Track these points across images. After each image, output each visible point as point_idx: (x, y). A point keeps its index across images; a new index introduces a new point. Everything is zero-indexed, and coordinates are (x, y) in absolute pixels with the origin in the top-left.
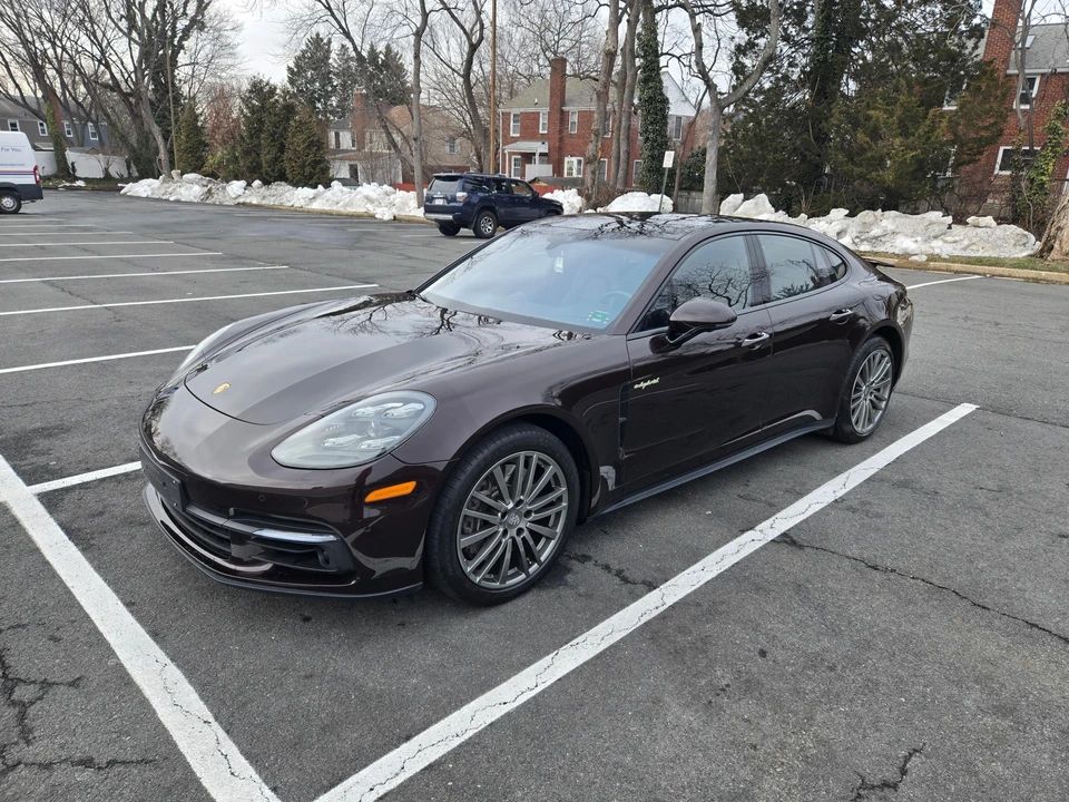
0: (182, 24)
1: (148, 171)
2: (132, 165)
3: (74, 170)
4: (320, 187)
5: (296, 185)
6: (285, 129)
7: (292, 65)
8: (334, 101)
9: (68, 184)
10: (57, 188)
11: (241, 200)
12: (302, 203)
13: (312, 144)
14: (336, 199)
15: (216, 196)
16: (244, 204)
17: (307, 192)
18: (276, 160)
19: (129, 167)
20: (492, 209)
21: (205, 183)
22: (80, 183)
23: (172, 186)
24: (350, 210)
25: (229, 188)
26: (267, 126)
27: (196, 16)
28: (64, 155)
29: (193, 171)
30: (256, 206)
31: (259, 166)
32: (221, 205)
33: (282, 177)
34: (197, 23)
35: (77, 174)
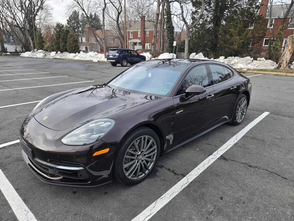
0: (36, 8)
1: (28, 49)
2: (23, 48)
3: (7, 50)
4: (77, 53)
5: (70, 53)
6: (67, 37)
7: (68, 19)
8: (80, 29)
9: (5, 54)
10: (2, 55)
11: (55, 57)
12: (72, 58)
13: (74, 41)
14: (81, 56)
15: (47, 56)
16: (55, 58)
17: (73, 54)
18: (64, 46)
19: (22, 49)
20: (126, 58)
21: (44, 52)
22: (9, 53)
23: (35, 54)
24: (85, 59)
25: (51, 54)
26: (62, 36)
27: (40, 6)
28: (4, 46)
29: (41, 49)
30: (59, 59)
31: (60, 47)
32: (49, 59)
33: (66, 50)
34: (41, 8)
35: (8, 51)
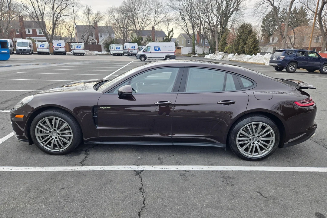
0: (232, 10)
1: (213, 51)
2: (210, 50)
3: (196, 52)
4: (254, 55)
5: (247, 54)
6: (247, 38)
9: (194, 55)
10: (191, 56)
11: (231, 59)
12: (247, 60)
13: (254, 42)
14: (256, 59)
15: (225, 58)
16: (231, 60)
17: (249, 56)
18: (243, 47)
19: (209, 51)
20: (296, 62)
21: (223, 54)
22: (197, 55)
23: (215, 55)
24: (259, 62)
25: (228, 56)
26: (243, 37)
27: (236, 7)
28: (194, 48)
29: (222, 51)
30: (234, 61)
31: (238, 49)
32: (225, 61)
33: (244, 52)
34: (236, 9)
35: (197, 53)
